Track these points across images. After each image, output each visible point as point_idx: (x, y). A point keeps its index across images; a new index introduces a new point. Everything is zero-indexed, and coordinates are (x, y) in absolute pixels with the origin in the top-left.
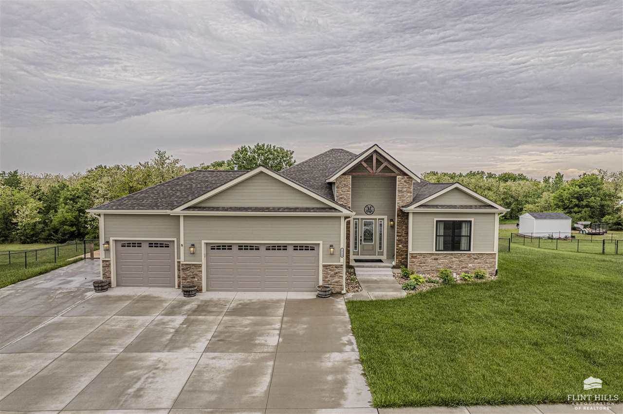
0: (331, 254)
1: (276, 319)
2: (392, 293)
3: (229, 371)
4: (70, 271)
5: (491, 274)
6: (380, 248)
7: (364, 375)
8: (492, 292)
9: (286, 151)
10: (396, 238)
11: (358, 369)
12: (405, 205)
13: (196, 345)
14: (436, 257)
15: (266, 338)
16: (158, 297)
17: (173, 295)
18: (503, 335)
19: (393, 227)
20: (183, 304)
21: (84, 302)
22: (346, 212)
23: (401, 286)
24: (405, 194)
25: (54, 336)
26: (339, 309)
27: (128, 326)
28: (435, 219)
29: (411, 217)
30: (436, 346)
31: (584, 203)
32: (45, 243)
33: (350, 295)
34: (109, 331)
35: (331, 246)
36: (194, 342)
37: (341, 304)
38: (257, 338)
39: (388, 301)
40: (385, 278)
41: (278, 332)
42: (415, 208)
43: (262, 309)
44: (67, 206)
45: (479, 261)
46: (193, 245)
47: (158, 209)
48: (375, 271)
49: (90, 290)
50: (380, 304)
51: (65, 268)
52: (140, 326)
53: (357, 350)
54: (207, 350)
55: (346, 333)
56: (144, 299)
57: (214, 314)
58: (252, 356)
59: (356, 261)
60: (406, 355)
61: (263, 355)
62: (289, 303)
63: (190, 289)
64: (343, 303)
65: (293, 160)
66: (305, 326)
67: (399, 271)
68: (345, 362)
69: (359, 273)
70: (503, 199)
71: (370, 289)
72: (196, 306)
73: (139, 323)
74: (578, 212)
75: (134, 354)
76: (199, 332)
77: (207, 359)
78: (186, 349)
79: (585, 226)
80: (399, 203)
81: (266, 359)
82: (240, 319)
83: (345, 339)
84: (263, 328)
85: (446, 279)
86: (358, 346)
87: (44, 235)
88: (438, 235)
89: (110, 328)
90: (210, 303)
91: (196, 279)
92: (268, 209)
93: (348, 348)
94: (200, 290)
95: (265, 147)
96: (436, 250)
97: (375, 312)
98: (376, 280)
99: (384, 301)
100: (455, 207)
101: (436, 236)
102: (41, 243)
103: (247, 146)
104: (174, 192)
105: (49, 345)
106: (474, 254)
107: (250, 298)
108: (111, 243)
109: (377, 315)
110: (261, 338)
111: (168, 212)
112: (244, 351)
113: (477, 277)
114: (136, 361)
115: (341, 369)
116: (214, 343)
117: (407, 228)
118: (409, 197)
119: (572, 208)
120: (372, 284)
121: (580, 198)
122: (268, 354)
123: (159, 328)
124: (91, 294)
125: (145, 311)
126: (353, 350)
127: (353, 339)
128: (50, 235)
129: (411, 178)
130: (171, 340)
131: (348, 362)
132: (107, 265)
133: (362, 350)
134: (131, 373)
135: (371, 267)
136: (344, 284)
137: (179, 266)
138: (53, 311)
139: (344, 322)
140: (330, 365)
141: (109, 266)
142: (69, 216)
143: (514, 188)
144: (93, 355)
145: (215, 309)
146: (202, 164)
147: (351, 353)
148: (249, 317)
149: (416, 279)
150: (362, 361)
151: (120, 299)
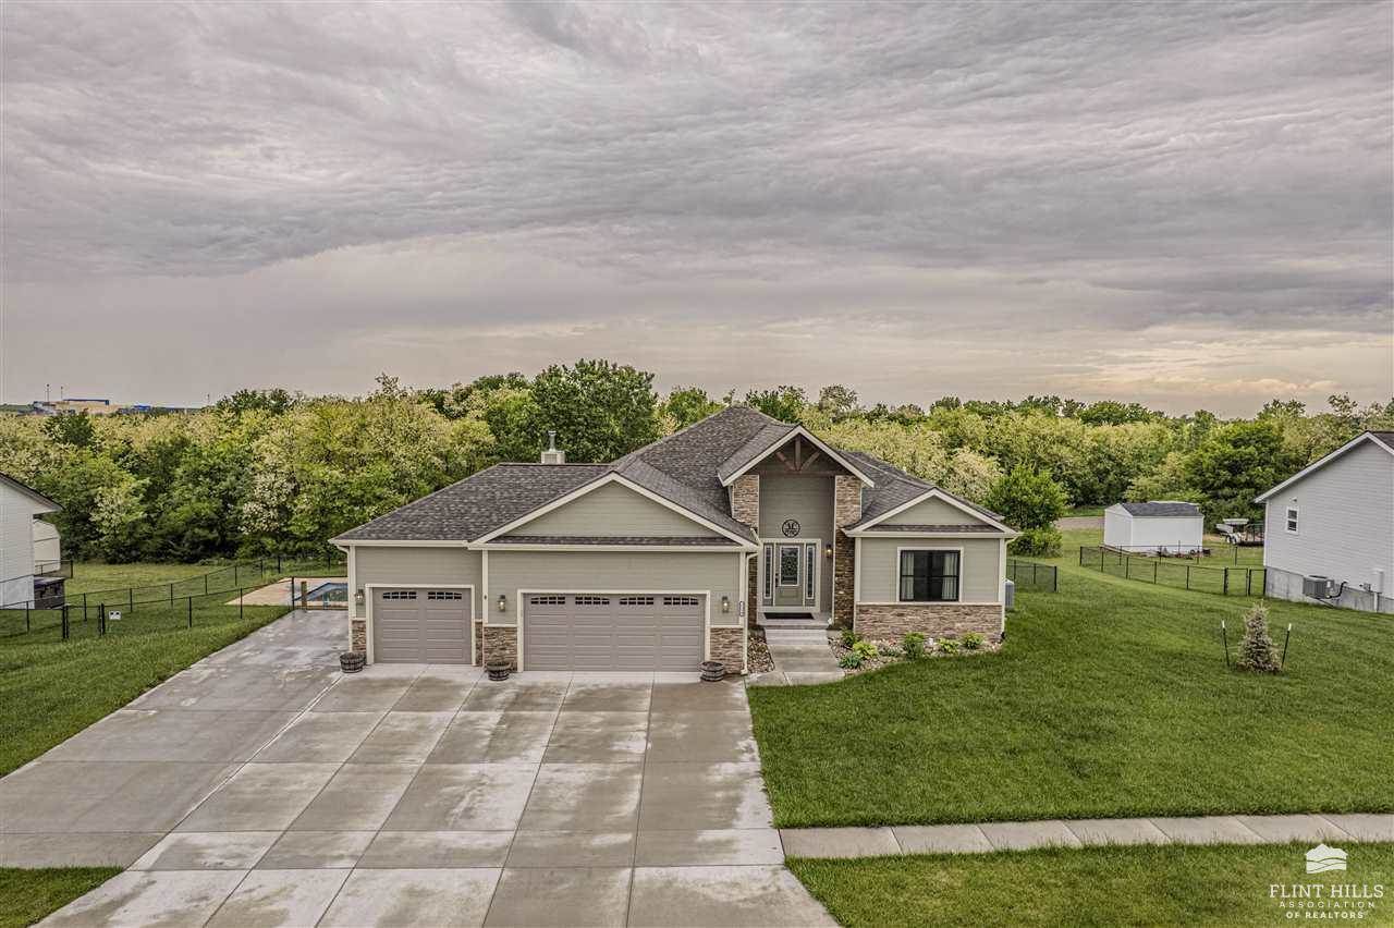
0: (724, 611)
1: (640, 717)
2: (821, 674)
3: (582, 786)
4: (281, 634)
5: (993, 641)
6: (810, 593)
7: (765, 791)
8: (981, 673)
9: (637, 374)
10: (835, 579)
11: (759, 783)
12: (848, 524)
13: (528, 753)
14: (900, 611)
15: (630, 744)
16: (449, 682)
17: (472, 677)
18: (972, 740)
19: (830, 557)
20: (493, 692)
21: (334, 690)
22: (747, 545)
23: (837, 661)
24: (848, 505)
25: (315, 741)
26: (737, 699)
27: (420, 728)
28: (900, 549)
29: (858, 544)
30: (871, 753)
31: (1243, 478)
32: (157, 562)
33: (755, 677)
34: (393, 734)
35: (725, 598)
36: (525, 749)
37: (739, 692)
38: (616, 743)
39: (812, 688)
40: (815, 647)
41: (645, 734)
42: (865, 530)
43: (617, 699)
44: (199, 489)
45: (972, 617)
46: (503, 597)
47: (446, 539)
48: (799, 635)
49: (335, 669)
50: (800, 692)
51: (269, 627)
52: (439, 727)
53: (759, 759)
54: (545, 760)
55: (744, 736)
56: (426, 683)
57: (545, 707)
58: (611, 768)
59: (769, 616)
60: (825, 764)
61: (626, 766)
62: (658, 690)
63: (501, 668)
64: (743, 690)
65: (652, 393)
66: (684, 726)
67: (839, 634)
68: (741, 774)
69: (773, 638)
70: (1090, 463)
71: (787, 667)
72: (513, 696)
73: (434, 721)
74: (1231, 497)
75: (444, 766)
76: (527, 735)
77: (548, 771)
78: (516, 759)
79: (1238, 528)
80: (839, 520)
81: (631, 772)
82: (586, 714)
83: (742, 744)
84: (620, 729)
85: (913, 652)
86: (761, 752)
87: (151, 545)
88: (904, 573)
89: (393, 730)
90: (534, 691)
91: (507, 652)
92: (623, 540)
93: (746, 757)
94: (514, 670)
95: (597, 366)
96: (901, 600)
97: (790, 704)
98: (799, 651)
99: (806, 687)
100: (931, 528)
101: (901, 576)
102: (148, 562)
103: (560, 366)
104: (466, 507)
105: (317, 752)
106: (964, 607)
107: (597, 683)
108: (368, 592)
109: (793, 707)
110: (621, 743)
111: (464, 543)
112: (600, 761)
113: (966, 646)
114: (449, 774)
115: (735, 785)
116: (554, 751)
117: (853, 562)
118: (855, 512)
119: (1220, 488)
120: (793, 658)
121: (1235, 468)
122: (631, 766)
123: (467, 729)
124: (338, 676)
125: (437, 704)
126: (753, 759)
127: (754, 745)
128: (165, 546)
129: (857, 478)
130: (489, 746)
131: (745, 776)
132: (359, 627)
133: (765, 760)
134: (448, 790)
135: (792, 627)
136: (745, 659)
137: (478, 630)
138: (294, 703)
139: (741, 721)
140: (719, 778)
141: (363, 630)
142: (207, 508)
143: (1113, 441)
144: (387, 767)
145: (545, 700)
146: (457, 385)
147: (751, 763)
148: (598, 713)
149: (863, 651)
150: (763, 774)
151: (387, 684)
